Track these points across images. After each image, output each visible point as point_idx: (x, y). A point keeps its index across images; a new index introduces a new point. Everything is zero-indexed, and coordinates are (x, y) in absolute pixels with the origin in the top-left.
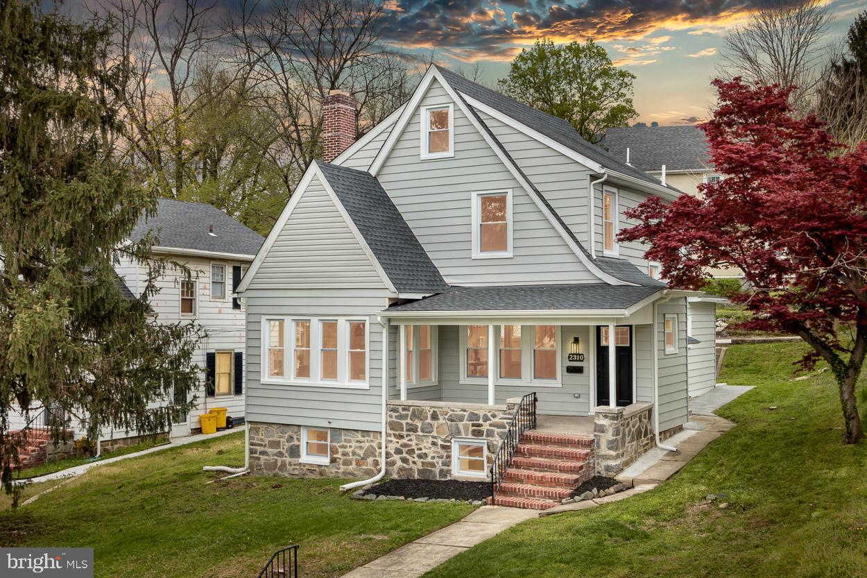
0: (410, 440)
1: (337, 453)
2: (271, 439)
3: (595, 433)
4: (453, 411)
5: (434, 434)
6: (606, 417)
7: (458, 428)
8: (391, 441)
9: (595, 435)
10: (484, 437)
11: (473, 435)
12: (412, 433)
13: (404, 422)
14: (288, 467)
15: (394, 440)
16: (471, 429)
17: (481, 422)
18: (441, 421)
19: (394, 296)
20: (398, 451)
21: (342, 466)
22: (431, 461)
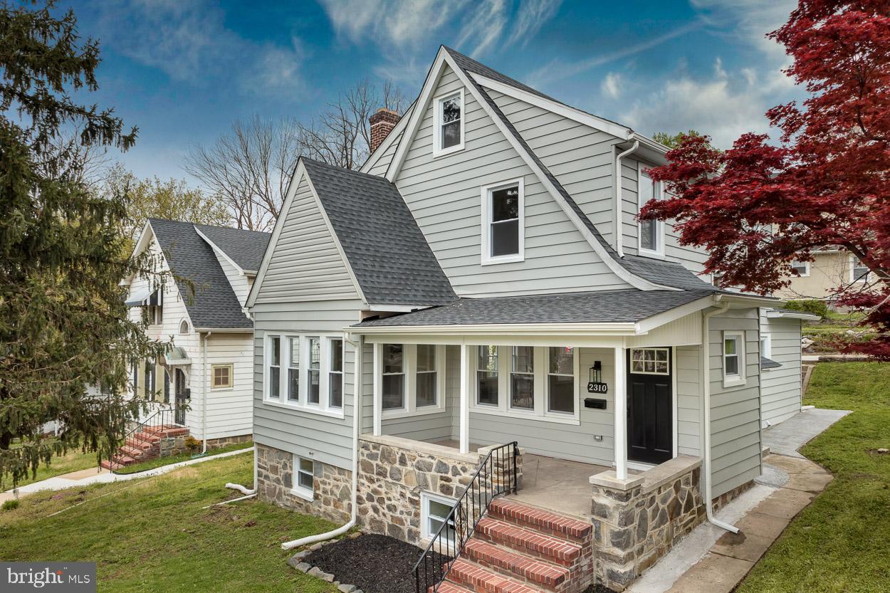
0: (380, 486)
1: (319, 489)
2: (272, 463)
3: (594, 517)
4: (421, 457)
5: (403, 483)
6: (609, 493)
7: (425, 480)
8: (363, 484)
9: (593, 520)
10: (453, 497)
11: (442, 491)
12: (381, 478)
13: (374, 463)
14: (284, 496)
15: (367, 483)
16: (440, 482)
17: (450, 475)
18: (409, 468)
19: (365, 308)
20: (370, 498)
21: (323, 505)
22: (400, 516)
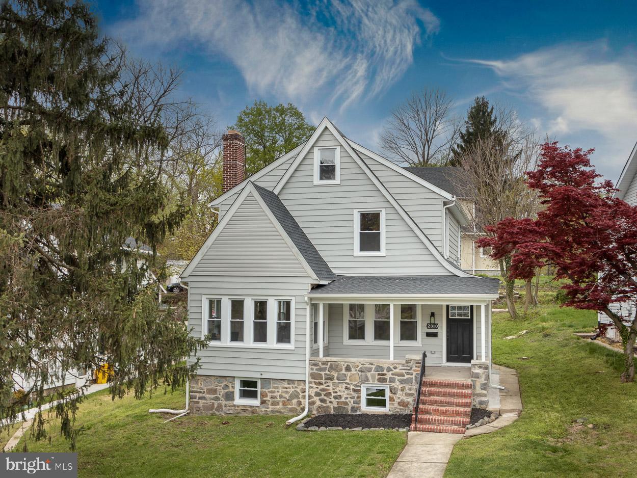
0: (328, 386)
1: (267, 396)
2: (209, 387)
4: (363, 365)
5: (348, 381)
6: (480, 367)
7: (367, 377)
8: (312, 387)
9: (472, 380)
10: (387, 383)
11: (379, 381)
12: (329, 381)
13: (323, 373)
14: (224, 408)
15: (315, 386)
16: (377, 377)
17: (385, 372)
18: (353, 372)
19: (317, 282)
20: (318, 394)
21: (270, 406)
22: (345, 400)
